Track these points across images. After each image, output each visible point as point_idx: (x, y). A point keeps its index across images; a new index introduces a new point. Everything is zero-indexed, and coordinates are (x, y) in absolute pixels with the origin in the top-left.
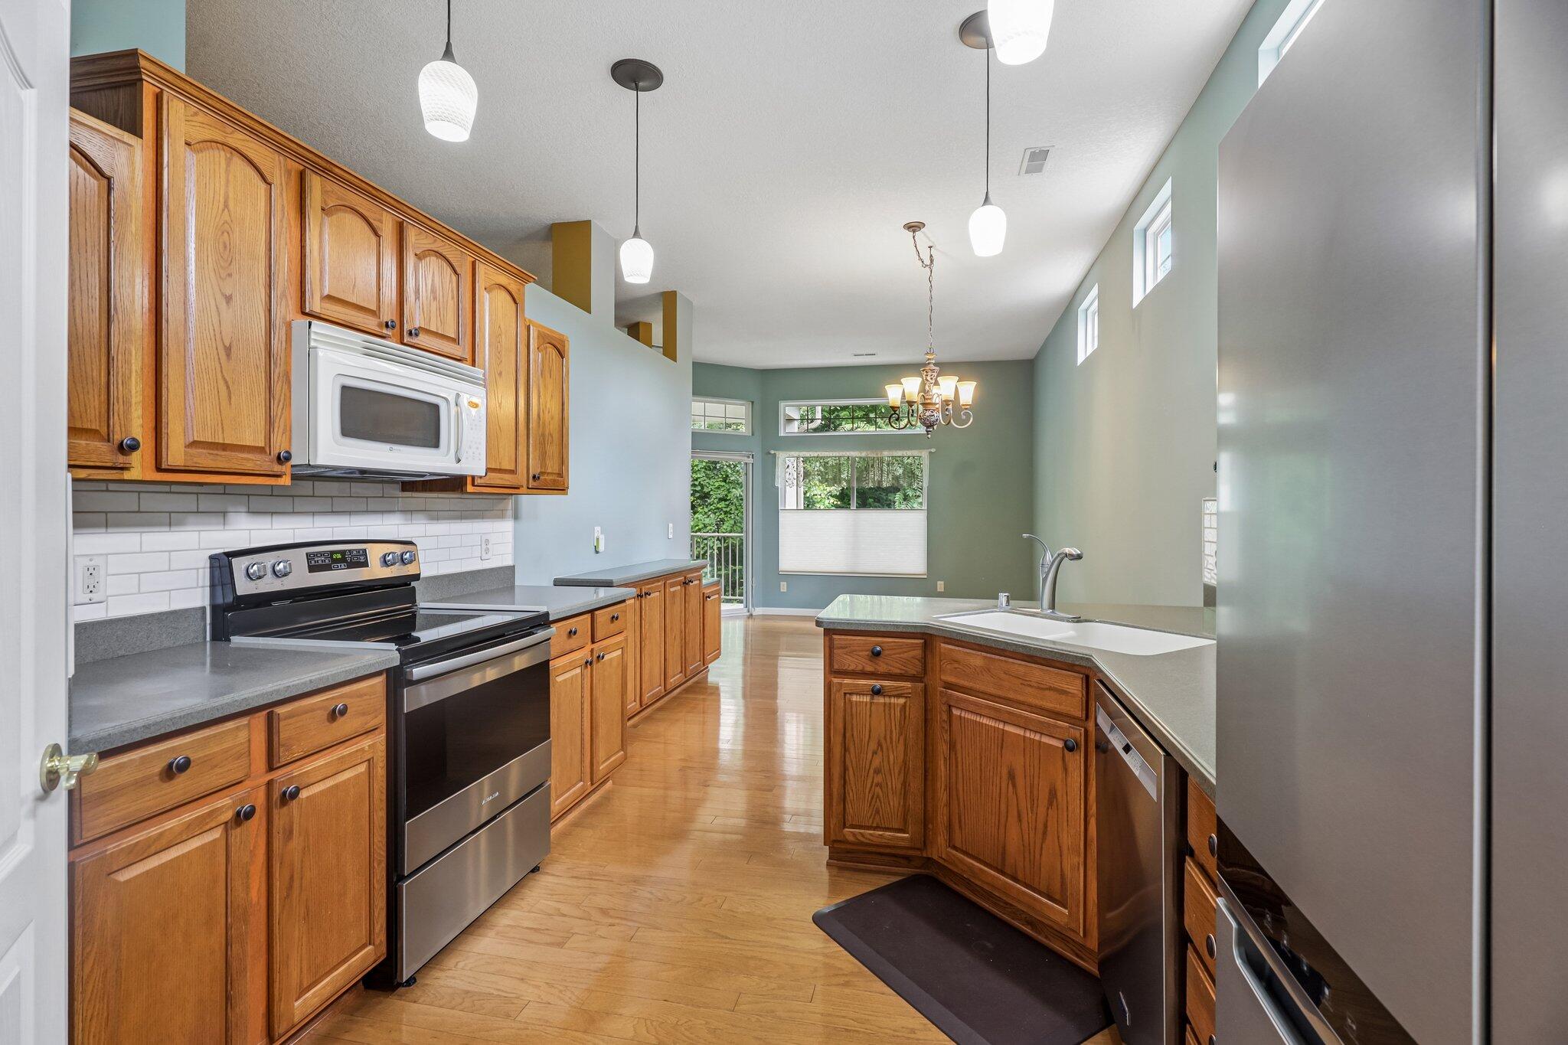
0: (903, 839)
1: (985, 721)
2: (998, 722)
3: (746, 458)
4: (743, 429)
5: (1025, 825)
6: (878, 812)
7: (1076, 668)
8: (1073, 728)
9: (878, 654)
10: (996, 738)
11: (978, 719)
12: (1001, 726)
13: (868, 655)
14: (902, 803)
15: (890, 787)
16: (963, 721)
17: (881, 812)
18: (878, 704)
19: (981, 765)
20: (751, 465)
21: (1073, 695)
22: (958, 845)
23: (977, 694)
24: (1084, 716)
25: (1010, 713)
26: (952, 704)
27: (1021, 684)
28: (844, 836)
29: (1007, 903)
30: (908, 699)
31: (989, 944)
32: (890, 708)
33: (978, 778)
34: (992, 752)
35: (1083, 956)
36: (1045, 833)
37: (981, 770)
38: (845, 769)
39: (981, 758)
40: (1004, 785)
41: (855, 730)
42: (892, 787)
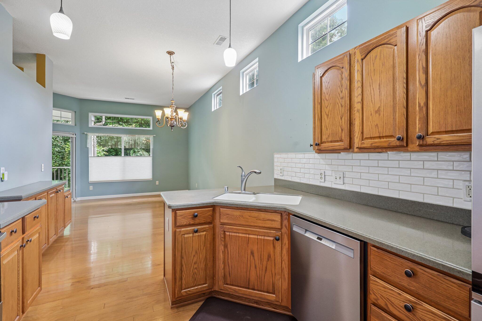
0: (205, 287)
1: (240, 235)
2: (246, 234)
3: (72, 135)
4: (70, 123)
5: (258, 269)
6: (195, 279)
7: (277, 212)
8: (277, 232)
9: (196, 216)
10: (246, 240)
11: (237, 235)
12: (248, 236)
13: (191, 217)
14: (205, 273)
15: (200, 268)
16: (231, 236)
17: (197, 279)
18: (195, 236)
19: (239, 251)
20: (74, 138)
21: (277, 221)
22: (228, 282)
23: (237, 225)
24: (281, 227)
25: (251, 230)
26: (226, 230)
27: (256, 219)
28: (182, 294)
29: (246, 298)
30: (207, 232)
31: (248, 317)
32: (200, 237)
33: (238, 256)
34: (244, 246)
35: (277, 308)
36: (266, 270)
37: (239, 253)
38: (182, 266)
39: (239, 249)
40: (249, 257)
41: (186, 249)
42: (201, 268)
